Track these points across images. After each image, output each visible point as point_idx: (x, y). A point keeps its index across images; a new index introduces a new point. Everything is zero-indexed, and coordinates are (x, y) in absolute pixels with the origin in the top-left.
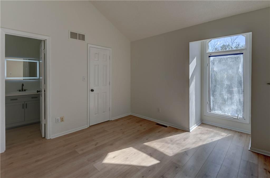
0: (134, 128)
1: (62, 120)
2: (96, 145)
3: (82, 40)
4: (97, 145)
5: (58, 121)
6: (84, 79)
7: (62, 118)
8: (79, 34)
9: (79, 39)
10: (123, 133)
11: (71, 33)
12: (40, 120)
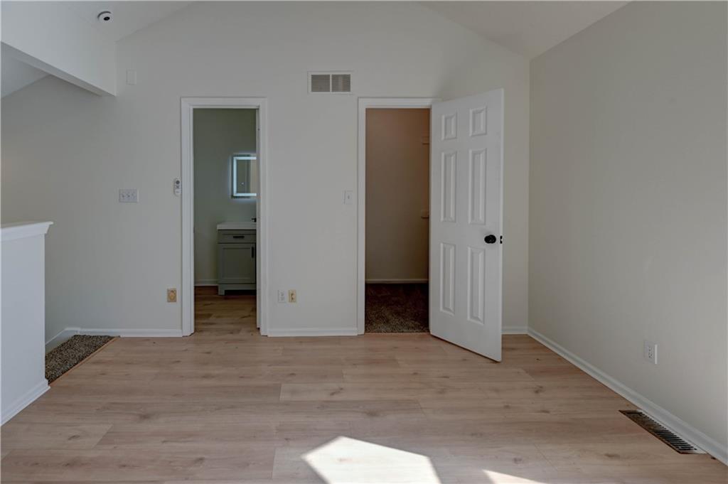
0: (497, 390)
1: (292, 299)
2: (333, 394)
3: (344, 90)
4: (336, 397)
5: (283, 299)
6: (349, 197)
7: (292, 295)
8: (335, 77)
9: (334, 90)
10: (442, 392)
11: (314, 77)
12: (256, 287)
